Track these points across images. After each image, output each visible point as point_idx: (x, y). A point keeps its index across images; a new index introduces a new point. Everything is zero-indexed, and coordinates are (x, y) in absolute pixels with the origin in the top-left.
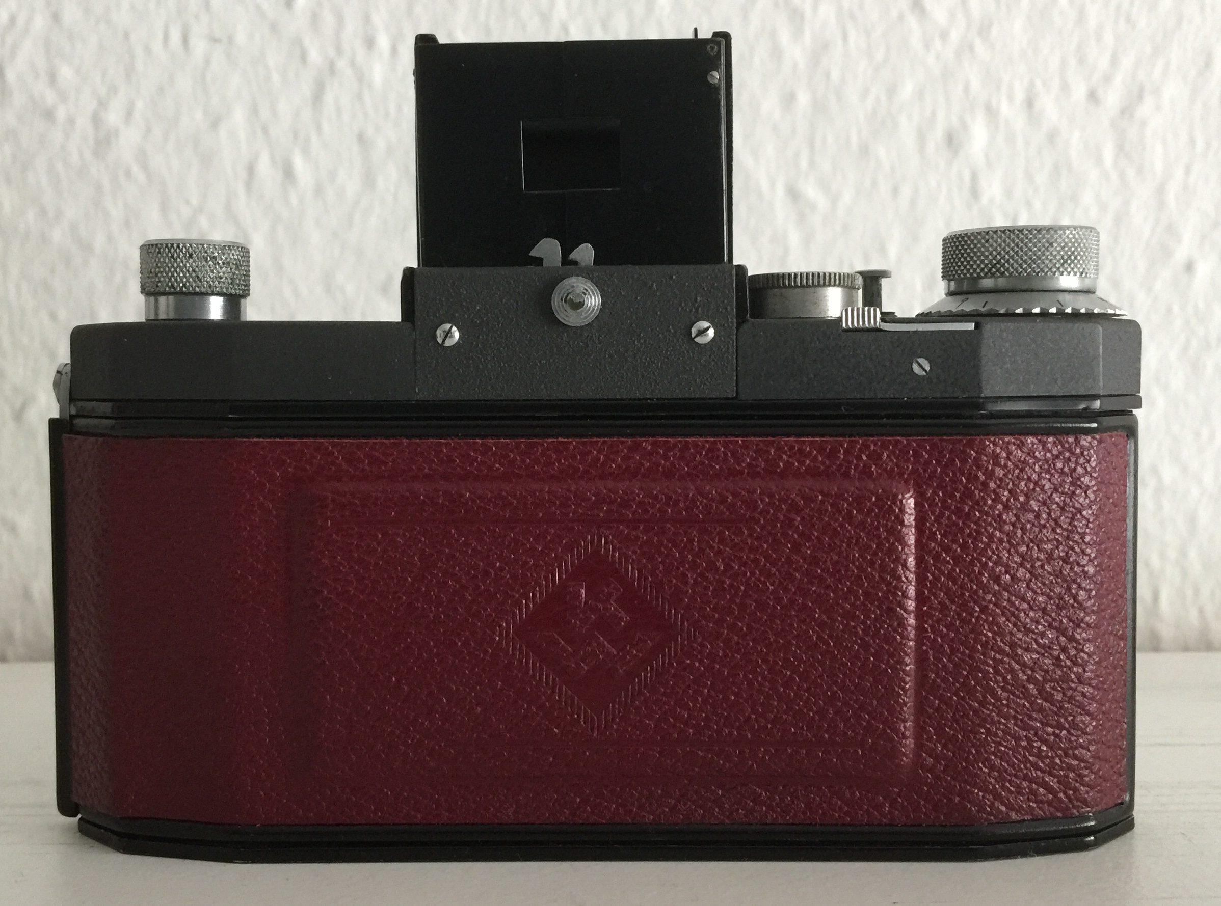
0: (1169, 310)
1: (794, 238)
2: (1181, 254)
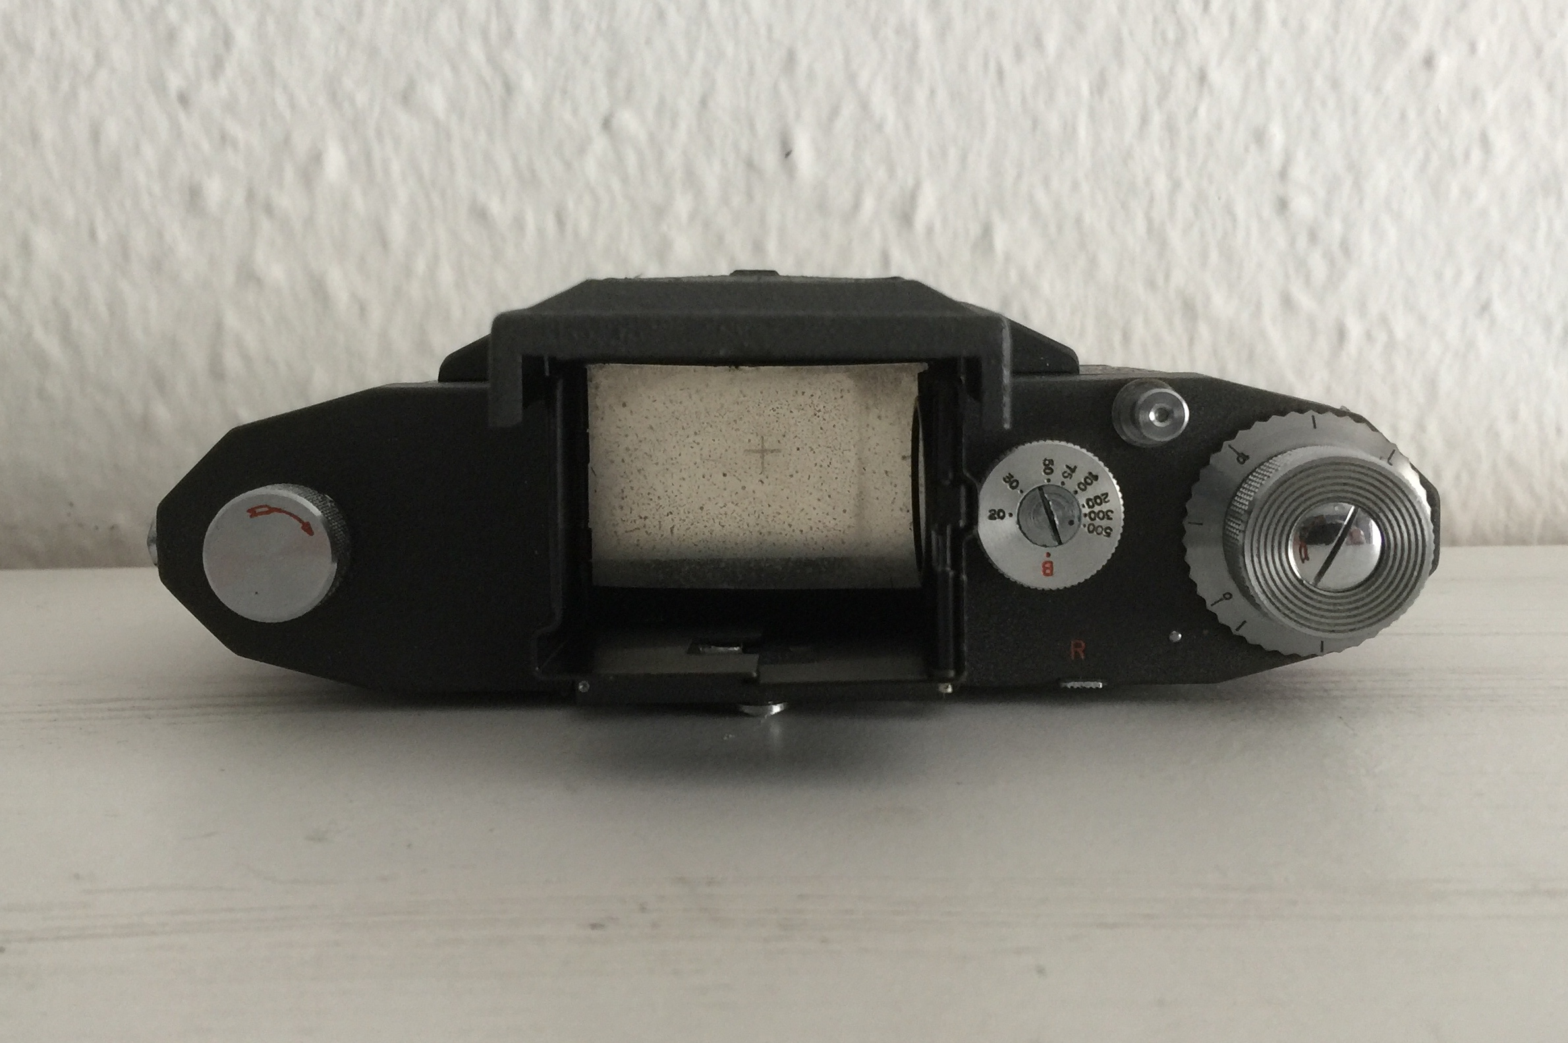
0: (1403, 116)
1: (926, 29)
2: (1418, 44)
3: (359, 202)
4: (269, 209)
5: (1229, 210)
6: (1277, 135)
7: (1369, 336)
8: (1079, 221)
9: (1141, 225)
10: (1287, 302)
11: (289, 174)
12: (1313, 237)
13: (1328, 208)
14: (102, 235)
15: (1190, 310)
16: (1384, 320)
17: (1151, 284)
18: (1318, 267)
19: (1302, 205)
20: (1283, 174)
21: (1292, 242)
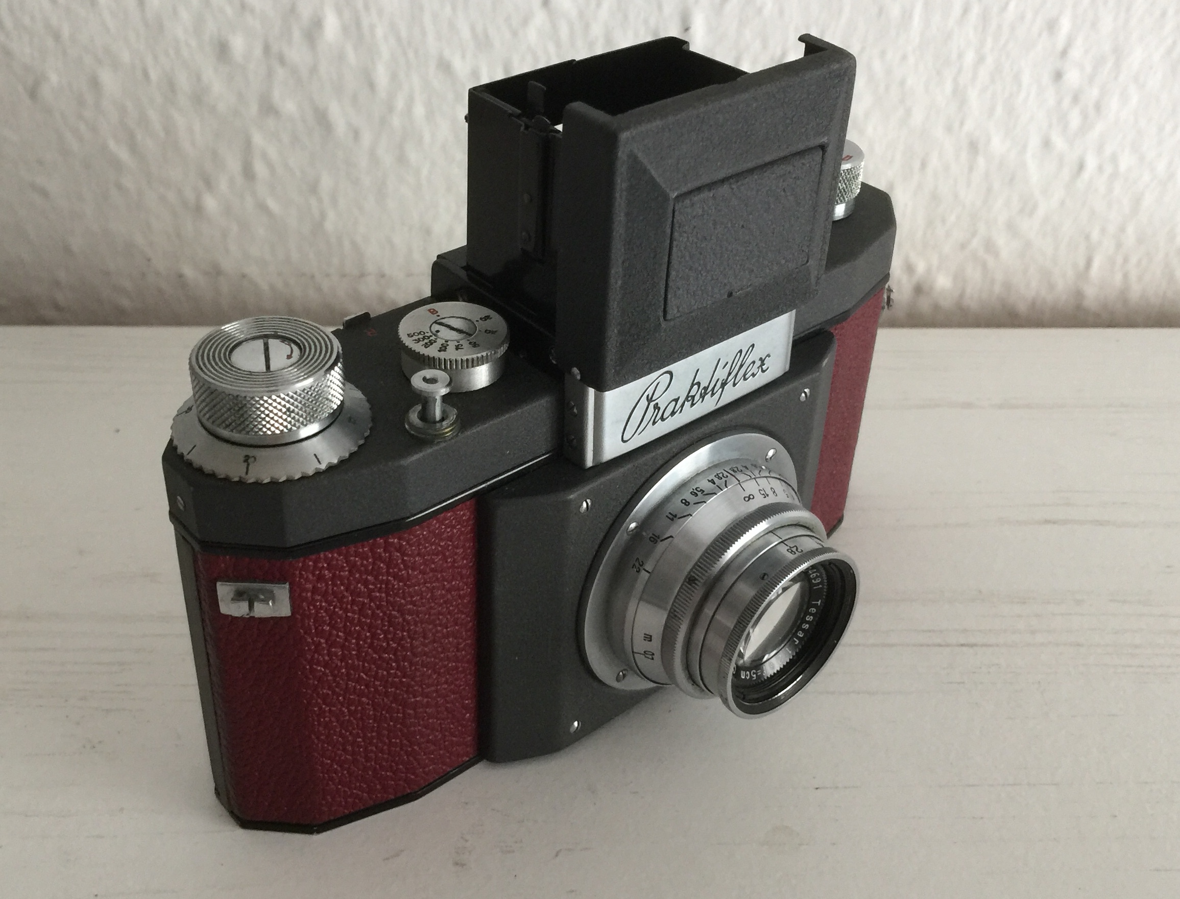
3: (351, 56)
4: (282, 60)
5: (1017, 78)
6: (1065, 25)
7: (1100, 168)
8: (902, 83)
9: (949, 87)
10: (1047, 144)
11: (297, 34)
12: (1076, 99)
13: (1091, 79)
14: (154, 75)
15: (974, 147)
16: (1114, 159)
17: (949, 129)
18: (1075, 120)
19: (1073, 77)
20: (1064, 53)
21: (1059, 102)
